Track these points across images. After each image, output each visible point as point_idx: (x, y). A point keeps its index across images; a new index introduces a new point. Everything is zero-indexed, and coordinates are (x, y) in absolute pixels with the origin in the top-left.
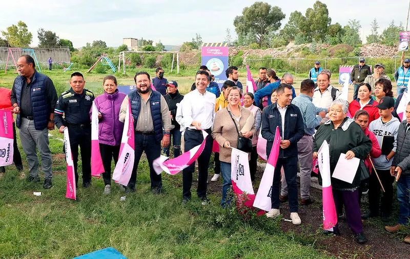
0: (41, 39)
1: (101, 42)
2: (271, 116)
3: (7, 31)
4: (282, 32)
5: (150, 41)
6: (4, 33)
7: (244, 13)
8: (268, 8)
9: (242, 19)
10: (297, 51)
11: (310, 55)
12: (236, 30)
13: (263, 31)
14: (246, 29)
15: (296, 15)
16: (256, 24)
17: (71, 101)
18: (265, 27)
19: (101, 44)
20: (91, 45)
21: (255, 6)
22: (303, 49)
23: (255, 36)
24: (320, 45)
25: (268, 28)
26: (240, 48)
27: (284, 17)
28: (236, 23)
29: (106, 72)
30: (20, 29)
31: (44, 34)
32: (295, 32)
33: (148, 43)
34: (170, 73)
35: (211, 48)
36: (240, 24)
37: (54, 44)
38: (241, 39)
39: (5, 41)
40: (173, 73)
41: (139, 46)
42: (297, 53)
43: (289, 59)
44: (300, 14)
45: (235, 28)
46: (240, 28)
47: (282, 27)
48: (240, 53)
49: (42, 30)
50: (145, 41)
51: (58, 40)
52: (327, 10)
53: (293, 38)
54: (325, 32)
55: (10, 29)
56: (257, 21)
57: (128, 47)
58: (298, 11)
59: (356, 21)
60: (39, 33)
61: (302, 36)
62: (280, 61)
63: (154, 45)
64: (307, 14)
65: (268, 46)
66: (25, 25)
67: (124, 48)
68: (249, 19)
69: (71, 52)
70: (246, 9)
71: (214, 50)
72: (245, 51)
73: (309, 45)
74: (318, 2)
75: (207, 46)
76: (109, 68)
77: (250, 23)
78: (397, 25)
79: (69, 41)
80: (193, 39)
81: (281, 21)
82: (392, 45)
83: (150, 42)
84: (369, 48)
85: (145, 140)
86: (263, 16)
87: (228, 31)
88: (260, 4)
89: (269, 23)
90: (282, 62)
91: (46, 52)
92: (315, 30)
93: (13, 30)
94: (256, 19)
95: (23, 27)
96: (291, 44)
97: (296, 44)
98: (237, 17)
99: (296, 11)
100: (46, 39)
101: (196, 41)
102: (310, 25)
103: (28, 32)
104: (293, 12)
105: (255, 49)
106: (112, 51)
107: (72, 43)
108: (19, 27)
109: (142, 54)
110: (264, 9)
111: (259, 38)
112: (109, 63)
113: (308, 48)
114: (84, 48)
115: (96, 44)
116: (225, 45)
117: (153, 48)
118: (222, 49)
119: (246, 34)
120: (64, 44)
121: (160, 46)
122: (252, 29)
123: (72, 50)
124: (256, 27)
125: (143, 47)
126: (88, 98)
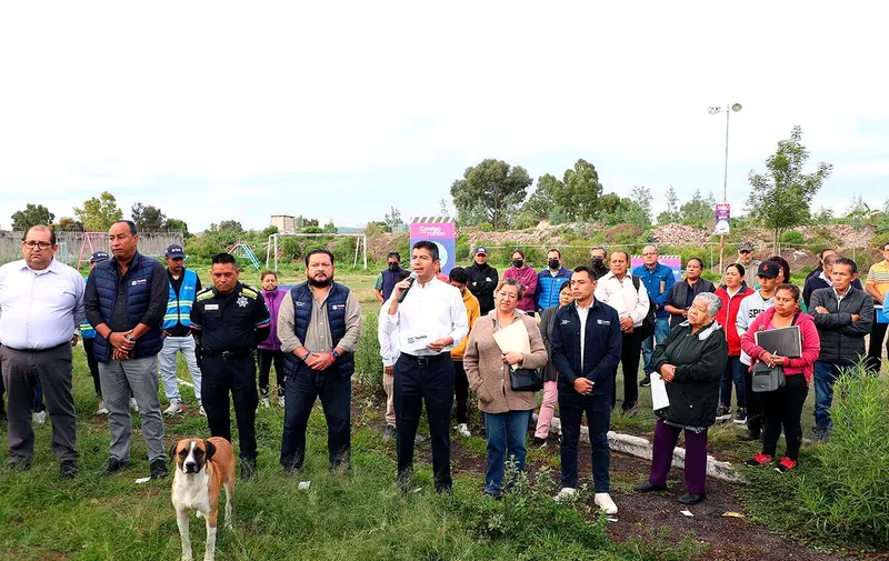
1: (234, 223)
2: (565, 322)
3: (82, 208)
4: (528, 207)
5: (313, 221)
6: (78, 211)
7: (466, 176)
8: (505, 168)
9: (464, 186)
10: (555, 234)
11: (578, 241)
12: (455, 201)
13: (496, 204)
14: (471, 201)
15: (548, 181)
16: (486, 193)
17: (208, 307)
18: (502, 197)
19: (232, 226)
20: (218, 227)
21: (486, 165)
22: (565, 232)
23: (485, 212)
24: (591, 226)
25: (505, 199)
26: (464, 230)
27: (530, 182)
28: (454, 191)
30: (103, 205)
31: (141, 211)
32: (545, 206)
33: (310, 224)
34: (351, 270)
35: (426, 226)
36: (461, 193)
37: (157, 227)
38: (464, 217)
39: (78, 223)
40: (357, 269)
41: (297, 227)
42: (556, 238)
43: (544, 246)
44: (553, 179)
45: (453, 198)
46: (460, 199)
47: (528, 197)
48: (463, 238)
49: (139, 204)
50: (305, 221)
51: (164, 220)
52: (596, 174)
53: (544, 216)
54: (594, 205)
55: (88, 204)
56: (488, 188)
57: (279, 229)
58: (551, 175)
59: (645, 189)
60: (134, 210)
61: (561, 212)
62: (530, 250)
63: (321, 226)
64: (565, 179)
65: (506, 226)
66: (112, 198)
67: (274, 231)
68: (475, 184)
69: (186, 240)
70: (470, 169)
72: (471, 234)
73: (572, 226)
74: (581, 161)
75: (419, 222)
76: (249, 262)
77: (477, 190)
78: (704, 197)
79: (181, 222)
80: (386, 216)
81: (526, 189)
82: (700, 227)
83: (315, 223)
84: (667, 230)
85: (319, 375)
86: (496, 181)
87: (443, 202)
88: (493, 162)
89: (506, 192)
90: (533, 251)
91: (145, 239)
92: (578, 202)
93: (92, 206)
94: (486, 185)
95: (108, 201)
96: (543, 225)
97: (552, 224)
98: (457, 181)
99: (548, 175)
100: (144, 219)
101: (391, 218)
102: (571, 194)
103: (117, 208)
104: (543, 175)
105: (487, 231)
106: (252, 236)
107: (186, 225)
108: (102, 202)
109: (302, 240)
110: (500, 171)
111: (492, 215)
112: (248, 254)
113: (572, 230)
114: (207, 231)
115: (225, 226)
116: (450, 221)
117: (321, 231)
118: (444, 227)
119: (471, 208)
120: (174, 226)
121: (330, 227)
122: (480, 201)
123: (187, 235)
124: (486, 197)
125: (304, 229)
126: (242, 302)
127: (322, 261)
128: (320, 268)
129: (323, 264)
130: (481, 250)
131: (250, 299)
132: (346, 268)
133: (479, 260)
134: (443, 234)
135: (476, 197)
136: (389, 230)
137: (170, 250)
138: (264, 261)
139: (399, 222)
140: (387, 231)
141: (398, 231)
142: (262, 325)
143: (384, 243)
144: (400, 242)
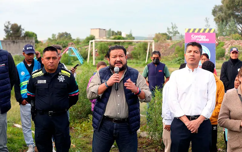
0: (7, 31)
1: (67, 34)
5: (118, 32)
9: (221, 9)
12: (215, 20)
14: (226, 19)
16: (237, 13)
17: (40, 82)
19: (66, 36)
20: (56, 37)
23: (236, 27)
28: (214, 12)
29: (73, 63)
31: (10, 26)
33: (116, 34)
35: (196, 34)
36: (219, 14)
37: (19, 36)
38: (221, 30)
41: (108, 36)
45: (214, 17)
46: (219, 18)
48: (221, 44)
49: (9, 22)
50: (113, 32)
51: (23, 32)
56: (238, 11)
60: (5, 26)
63: (124, 35)
67: (92, 38)
68: (229, 8)
69: (36, 44)
71: (199, 36)
72: (226, 42)
75: (191, 32)
76: (75, 59)
77: (230, 12)
79: (33, 33)
80: (168, 29)
83: (120, 33)
85: (116, 129)
87: (207, 20)
91: (12, 45)
94: (236, 8)
98: (216, 6)
100: (11, 32)
101: (171, 30)
105: (237, 39)
106: (78, 42)
107: (36, 35)
111: (241, 29)
112: (76, 54)
114: (49, 39)
115: (61, 36)
116: (212, 32)
117: (123, 39)
118: (208, 35)
119: (227, 23)
120: (29, 35)
121: (130, 36)
122: (232, 18)
123: (37, 42)
124: (236, 17)
125: (113, 37)
126: (61, 79)
127: (119, 54)
128: (118, 59)
129: (120, 56)
130: (234, 49)
131: (66, 77)
132: (140, 63)
133: (233, 56)
134: (208, 40)
135: (229, 16)
136: (170, 38)
137: (25, 48)
138: (85, 58)
139: (176, 33)
140: (168, 39)
141: (176, 39)
142: (73, 94)
143: (166, 47)
144: (177, 46)
